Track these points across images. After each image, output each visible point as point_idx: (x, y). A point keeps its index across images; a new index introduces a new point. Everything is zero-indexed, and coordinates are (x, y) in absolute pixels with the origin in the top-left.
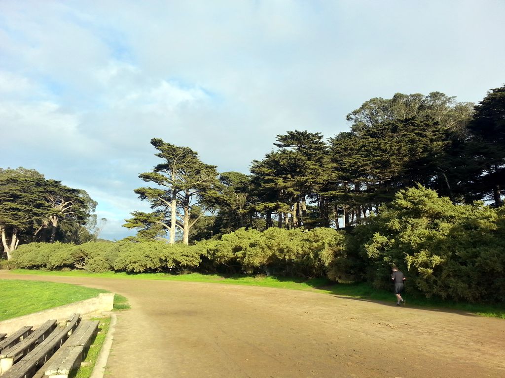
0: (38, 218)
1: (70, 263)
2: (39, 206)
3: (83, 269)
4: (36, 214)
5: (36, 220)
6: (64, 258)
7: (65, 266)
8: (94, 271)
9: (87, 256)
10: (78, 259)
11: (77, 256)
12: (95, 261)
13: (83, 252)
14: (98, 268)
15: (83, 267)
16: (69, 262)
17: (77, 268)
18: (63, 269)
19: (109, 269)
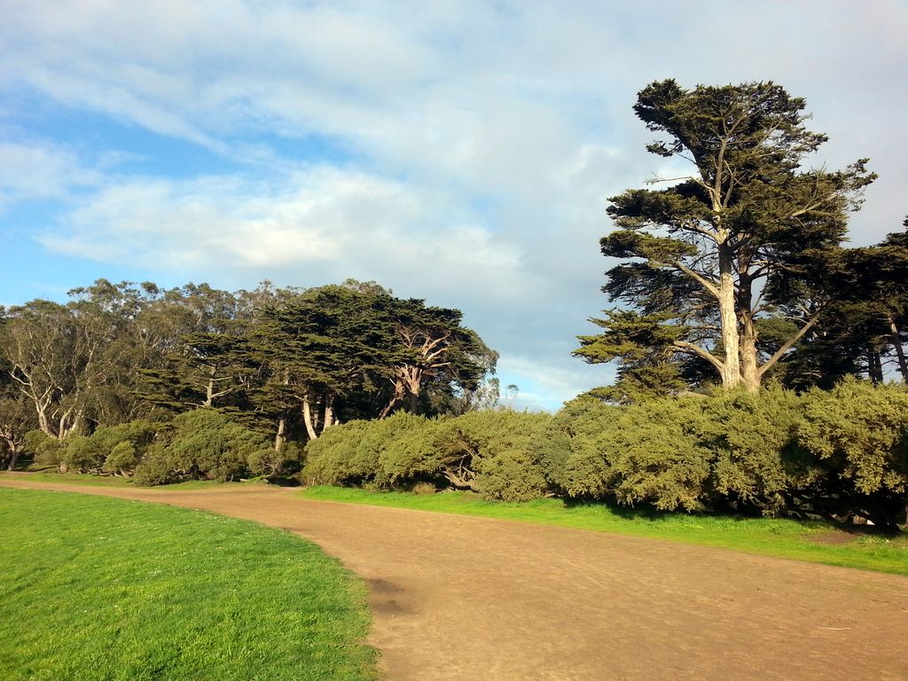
0: (372, 367)
1: (430, 470)
2: (374, 340)
3: (468, 488)
4: (367, 359)
5: (368, 370)
6: (415, 454)
7: (422, 477)
8: (500, 498)
9: (476, 450)
10: (453, 459)
11: (450, 450)
12: (500, 463)
13: (465, 439)
14: (512, 488)
15: (470, 483)
16: (429, 465)
17: (455, 487)
18: (417, 488)
19: (544, 491)
